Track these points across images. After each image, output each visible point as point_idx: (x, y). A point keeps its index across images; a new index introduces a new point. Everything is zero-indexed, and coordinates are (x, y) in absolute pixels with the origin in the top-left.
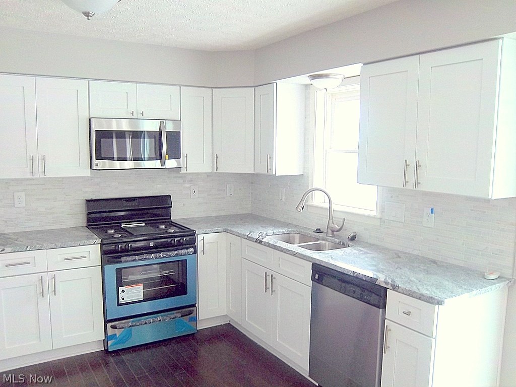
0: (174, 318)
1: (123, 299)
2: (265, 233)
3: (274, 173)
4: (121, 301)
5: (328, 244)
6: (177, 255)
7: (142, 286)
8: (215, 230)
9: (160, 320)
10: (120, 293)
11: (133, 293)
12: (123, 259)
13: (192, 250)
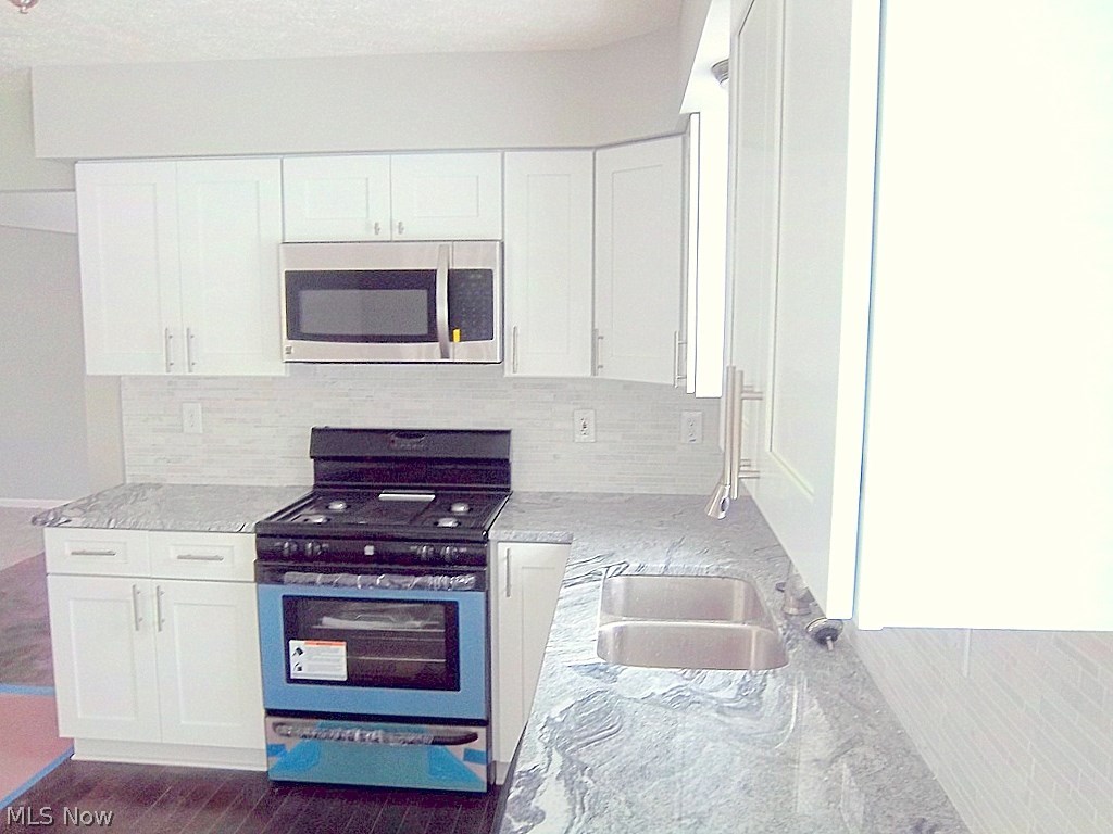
0: (412, 743)
1: (300, 669)
2: (634, 565)
3: (690, 390)
4: (295, 674)
5: (758, 635)
6: (418, 586)
7: (344, 648)
8: (545, 534)
9: (377, 740)
10: (292, 654)
11: (321, 660)
12: (288, 576)
13: (470, 579)
